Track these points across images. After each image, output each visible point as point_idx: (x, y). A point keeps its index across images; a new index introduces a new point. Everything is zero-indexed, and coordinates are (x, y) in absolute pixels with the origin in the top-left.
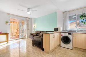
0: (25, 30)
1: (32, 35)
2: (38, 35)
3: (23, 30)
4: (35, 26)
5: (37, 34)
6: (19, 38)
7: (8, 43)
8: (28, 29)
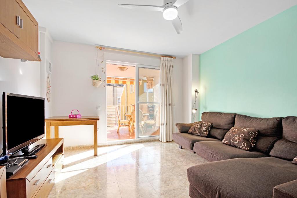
0: (157, 109)
1: (186, 132)
2: (216, 133)
3: (153, 107)
4: (201, 90)
5: (212, 127)
6: (136, 139)
7: (96, 155)
8: (169, 104)
